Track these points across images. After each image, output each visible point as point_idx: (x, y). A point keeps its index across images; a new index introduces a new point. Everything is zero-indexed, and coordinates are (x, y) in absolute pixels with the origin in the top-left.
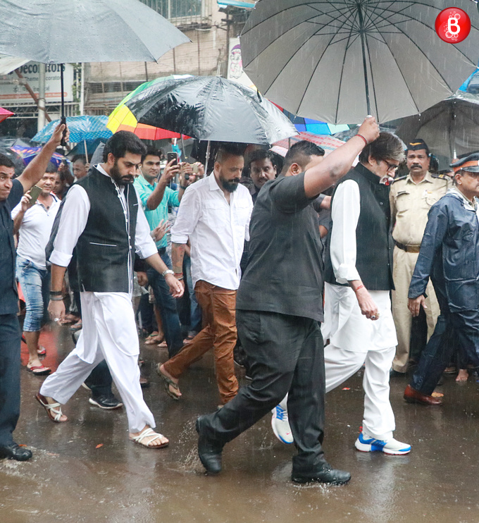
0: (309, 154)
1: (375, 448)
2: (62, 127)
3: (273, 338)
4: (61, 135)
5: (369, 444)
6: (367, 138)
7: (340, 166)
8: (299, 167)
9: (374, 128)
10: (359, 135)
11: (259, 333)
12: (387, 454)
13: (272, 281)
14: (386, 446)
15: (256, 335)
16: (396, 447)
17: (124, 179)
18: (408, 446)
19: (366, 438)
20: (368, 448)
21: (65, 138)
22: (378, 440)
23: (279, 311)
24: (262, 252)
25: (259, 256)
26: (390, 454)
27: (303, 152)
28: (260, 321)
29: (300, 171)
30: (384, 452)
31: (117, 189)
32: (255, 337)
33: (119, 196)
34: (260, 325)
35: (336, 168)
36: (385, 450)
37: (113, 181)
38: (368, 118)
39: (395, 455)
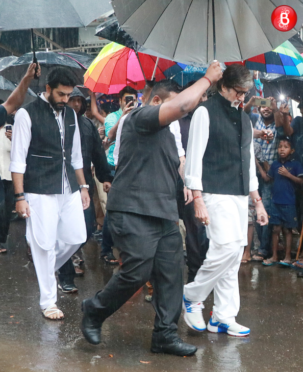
0: (170, 90)
1: (221, 330)
2: (34, 66)
3: (134, 231)
4: (34, 72)
5: (216, 326)
6: (211, 79)
7: (188, 103)
8: (160, 99)
9: (217, 71)
10: (206, 78)
11: (122, 228)
12: (230, 335)
13: (132, 188)
14: (229, 328)
15: (119, 229)
16: (237, 329)
17: (58, 105)
18: (247, 329)
19: (214, 321)
20: (215, 329)
21: (37, 74)
22: (222, 324)
23: (137, 212)
24: (126, 164)
25: (123, 168)
26: (233, 336)
27: (165, 88)
28: (122, 218)
29: (160, 102)
30: (228, 334)
31: (55, 112)
32: (119, 231)
33: (56, 118)
34: (122, 221)
35: (186, 105)
36: (229, 332)
37: (51, 107)
38: (214, 63)
39: (235, 336)
